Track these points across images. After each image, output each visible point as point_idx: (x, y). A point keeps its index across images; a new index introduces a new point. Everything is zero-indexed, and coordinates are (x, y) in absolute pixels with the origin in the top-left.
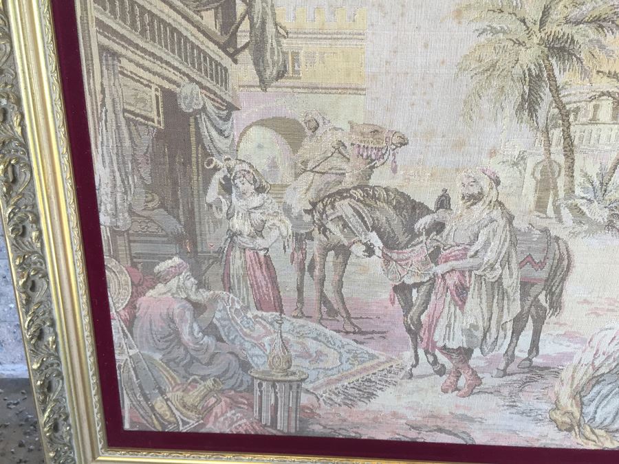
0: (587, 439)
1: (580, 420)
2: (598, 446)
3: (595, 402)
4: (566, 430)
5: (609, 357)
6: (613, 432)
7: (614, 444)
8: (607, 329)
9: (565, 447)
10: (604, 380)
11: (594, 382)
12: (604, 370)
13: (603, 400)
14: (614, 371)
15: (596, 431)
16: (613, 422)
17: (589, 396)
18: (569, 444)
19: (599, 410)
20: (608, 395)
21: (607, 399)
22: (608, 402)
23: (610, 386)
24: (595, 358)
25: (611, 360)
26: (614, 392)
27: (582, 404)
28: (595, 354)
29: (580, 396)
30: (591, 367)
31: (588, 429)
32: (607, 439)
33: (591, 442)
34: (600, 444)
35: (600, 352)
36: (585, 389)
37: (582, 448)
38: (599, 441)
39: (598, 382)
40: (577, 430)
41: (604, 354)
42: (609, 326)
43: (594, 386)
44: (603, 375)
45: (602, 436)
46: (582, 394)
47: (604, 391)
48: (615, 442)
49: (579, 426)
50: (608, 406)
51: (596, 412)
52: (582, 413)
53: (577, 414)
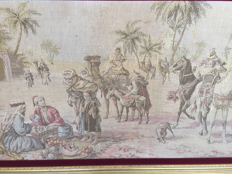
0: (10, 156)
1: (5, 150)
2: (15, 159)
3: (8, 143)
4: (2, 153)
5: (6, 126)
6: (18, 153)
7: (20, 158)
8: (2, 116)
9: (3, 160)
10: (8, 135)
11: (5, 136)
12: (6, 131)
13: (10, 142)
14: (10, 131)
15: (12, 153)
16: (17, 150)
17: (5, 141)
18: (5, 159)
19: (10, 146)
20: (12, 140)
21: (12, 142)
22: (12, 143)
23: (11, 137)
24: (2, 127)
25: (8, 127)
26: (13, 139)
27: (4, 144)
28: (1, 125)
29: (2, 141)
30: (2, 130)
31: (9, 153)
32: (17, 156)
33: (12, 158)
34: (15, 158)
35: (3, 124)
36: (3, 138)
37: (10, 160)
38: (15, 157)
39: (6, 136)
40: (6, 153)
41: (4, 125)
42: (2, 115)
43: (5, 137)
44: (7, 133)
45: (15, 155)
46: (2, 140)
47: (10, 139)
48: (20, 157)
49: (6, 152)
50: (13, 144)
51: (10, 147)
52: (5, 147)
53: (3, 147)
